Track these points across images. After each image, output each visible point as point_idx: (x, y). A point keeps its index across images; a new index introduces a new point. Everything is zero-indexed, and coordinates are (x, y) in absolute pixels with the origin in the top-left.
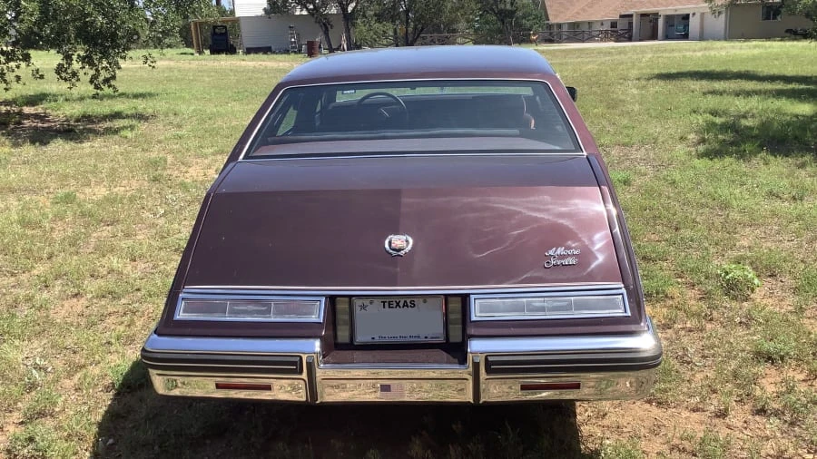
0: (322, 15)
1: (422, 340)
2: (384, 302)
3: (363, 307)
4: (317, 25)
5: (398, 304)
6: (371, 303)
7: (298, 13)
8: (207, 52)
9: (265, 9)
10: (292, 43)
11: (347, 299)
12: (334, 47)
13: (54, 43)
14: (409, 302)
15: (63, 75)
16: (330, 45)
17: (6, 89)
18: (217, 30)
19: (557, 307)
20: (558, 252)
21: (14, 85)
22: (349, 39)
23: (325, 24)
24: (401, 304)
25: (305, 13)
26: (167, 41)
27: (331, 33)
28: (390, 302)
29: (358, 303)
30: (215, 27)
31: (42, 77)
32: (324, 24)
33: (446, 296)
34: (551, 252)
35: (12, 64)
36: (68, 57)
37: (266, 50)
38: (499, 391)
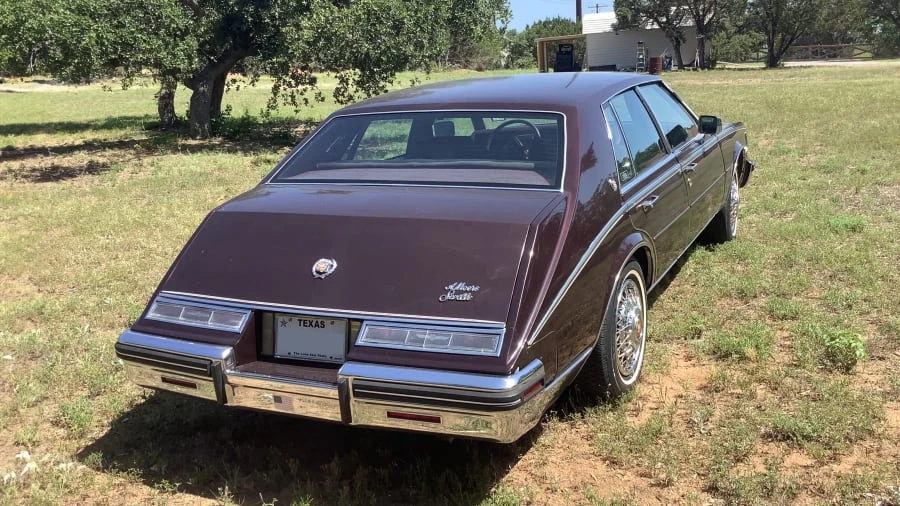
0: (674, 28)
1: (318, 359)
2: (300, 320)
3: (284, 323)
4: (668, 40)
5: (311, 324)
6: (291, 320)
7: (649, 27)
8: (551, 70)
9: (613, 25)
10: (639, 60)
11: (271, 315)
12: (684, 63)
13: (332, 66)
14: (319, 322)
15: (341, 98)
16: (680, 61)
17: (297, 111)
18: (563, 50)
19: (437, 340)
20: (457, 288)
21: (303, 107)
22: (702, 54)
23: (676, 37)
24: (314, 324)
25: (656, 26)
26: (520, 61)
27: (683, 47)
28: (306, 321)
29: (280, 319)
30: (561, 46)
31: (323, 100)
32: (677, 39)
33: (349, 319)
34: (451, 287)
35: (300, 87)
36: (344, 81)
37: (613, 68)
38: (371, 415)
